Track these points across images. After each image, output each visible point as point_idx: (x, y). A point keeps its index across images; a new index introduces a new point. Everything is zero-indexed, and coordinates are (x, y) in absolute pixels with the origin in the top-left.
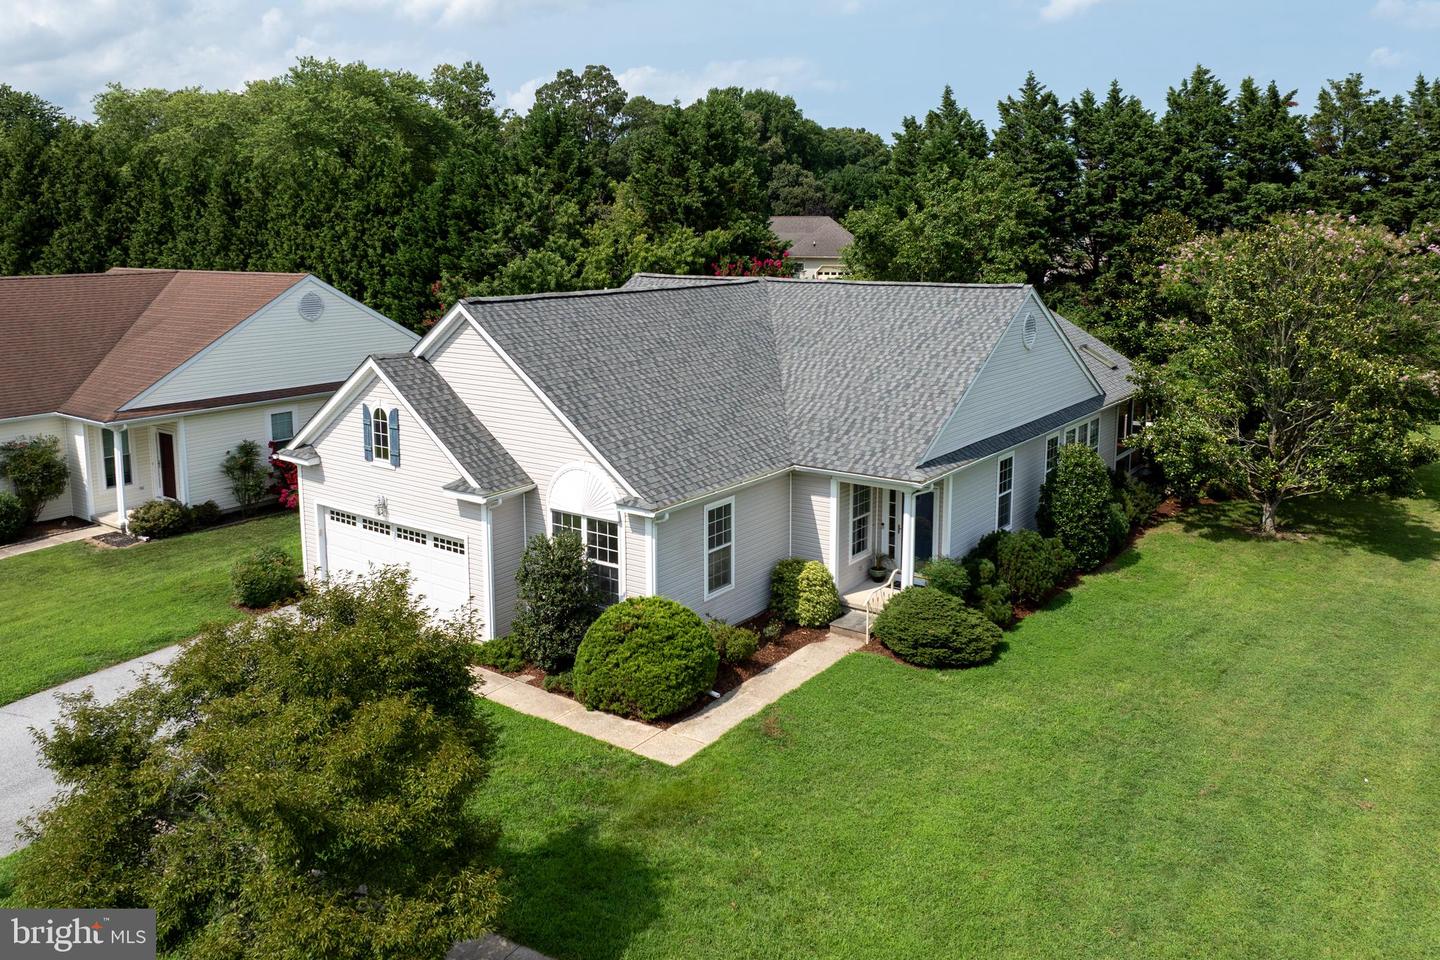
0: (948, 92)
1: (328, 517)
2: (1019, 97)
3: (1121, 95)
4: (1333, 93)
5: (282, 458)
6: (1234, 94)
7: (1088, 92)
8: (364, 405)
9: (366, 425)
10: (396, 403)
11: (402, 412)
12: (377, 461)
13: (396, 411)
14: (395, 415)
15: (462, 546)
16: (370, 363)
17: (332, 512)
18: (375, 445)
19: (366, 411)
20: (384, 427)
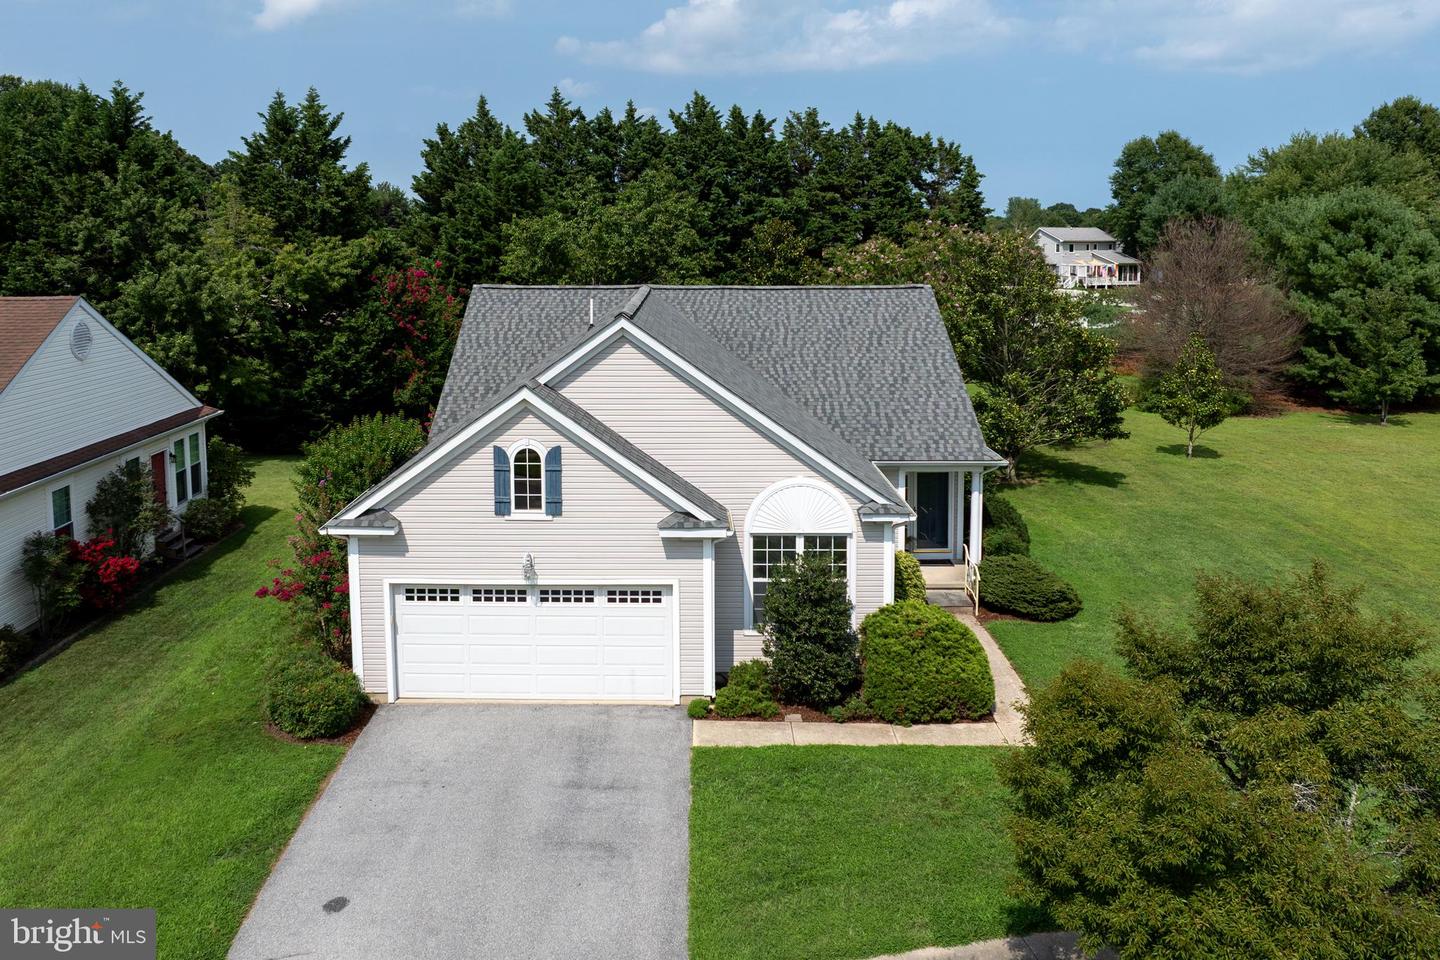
0: (483, 103)
1: (401, 598)
2: (545, 112)
3: (636, 116)
4: (794, 121)
5: (332, 532)
6: (724, 120)
7: (606, 110)
8: (495, 447)
9: (500, 472)
10: (557, 440)
11: (568, 449)
12: (517, 514)
13: (558, 449)
14: (555, 454)
15: (657, 593)
16: (525, 394)
17: (408, 591)
18: (513, 494)
19: (500, 453)
20: (535, 471)
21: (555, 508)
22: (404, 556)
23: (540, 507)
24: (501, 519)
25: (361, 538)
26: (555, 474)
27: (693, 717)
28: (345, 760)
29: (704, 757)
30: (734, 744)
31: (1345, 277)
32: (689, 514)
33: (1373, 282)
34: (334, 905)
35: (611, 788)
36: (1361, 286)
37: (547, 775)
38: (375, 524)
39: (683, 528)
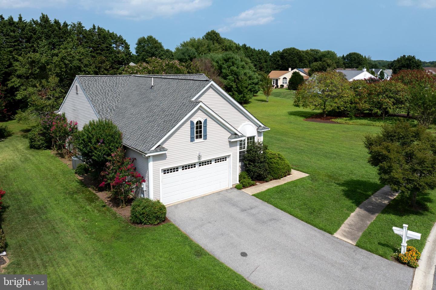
1: (162, 174)
5: (148, 155)
8: (191, 121)
9: (192, 128)
10: (206, 117)
11: (209, 120)
12: (197, 141)
14: (206, 121)
15: (226, 158)
16: (201, 104)
17: (165, 171)
18: (195, 135)
19: (192, 123)
20: (201, 127)
21: (205, 138)
22: (165, 159)
23: (201, 138)
24: (192, 143)
25: (153, 156)
26: (205, 127)
27: (240, 189)
28: (177, 225)
29: (259, 196)
30: (258, 192)
31: (229, 73)
32: (236, 134)
33: (236, 74)
34: (244, 254)
35: (252, 208)
36: (233, 75)
37: (234, 211)
38: (159, 150)
39: (237, 138)
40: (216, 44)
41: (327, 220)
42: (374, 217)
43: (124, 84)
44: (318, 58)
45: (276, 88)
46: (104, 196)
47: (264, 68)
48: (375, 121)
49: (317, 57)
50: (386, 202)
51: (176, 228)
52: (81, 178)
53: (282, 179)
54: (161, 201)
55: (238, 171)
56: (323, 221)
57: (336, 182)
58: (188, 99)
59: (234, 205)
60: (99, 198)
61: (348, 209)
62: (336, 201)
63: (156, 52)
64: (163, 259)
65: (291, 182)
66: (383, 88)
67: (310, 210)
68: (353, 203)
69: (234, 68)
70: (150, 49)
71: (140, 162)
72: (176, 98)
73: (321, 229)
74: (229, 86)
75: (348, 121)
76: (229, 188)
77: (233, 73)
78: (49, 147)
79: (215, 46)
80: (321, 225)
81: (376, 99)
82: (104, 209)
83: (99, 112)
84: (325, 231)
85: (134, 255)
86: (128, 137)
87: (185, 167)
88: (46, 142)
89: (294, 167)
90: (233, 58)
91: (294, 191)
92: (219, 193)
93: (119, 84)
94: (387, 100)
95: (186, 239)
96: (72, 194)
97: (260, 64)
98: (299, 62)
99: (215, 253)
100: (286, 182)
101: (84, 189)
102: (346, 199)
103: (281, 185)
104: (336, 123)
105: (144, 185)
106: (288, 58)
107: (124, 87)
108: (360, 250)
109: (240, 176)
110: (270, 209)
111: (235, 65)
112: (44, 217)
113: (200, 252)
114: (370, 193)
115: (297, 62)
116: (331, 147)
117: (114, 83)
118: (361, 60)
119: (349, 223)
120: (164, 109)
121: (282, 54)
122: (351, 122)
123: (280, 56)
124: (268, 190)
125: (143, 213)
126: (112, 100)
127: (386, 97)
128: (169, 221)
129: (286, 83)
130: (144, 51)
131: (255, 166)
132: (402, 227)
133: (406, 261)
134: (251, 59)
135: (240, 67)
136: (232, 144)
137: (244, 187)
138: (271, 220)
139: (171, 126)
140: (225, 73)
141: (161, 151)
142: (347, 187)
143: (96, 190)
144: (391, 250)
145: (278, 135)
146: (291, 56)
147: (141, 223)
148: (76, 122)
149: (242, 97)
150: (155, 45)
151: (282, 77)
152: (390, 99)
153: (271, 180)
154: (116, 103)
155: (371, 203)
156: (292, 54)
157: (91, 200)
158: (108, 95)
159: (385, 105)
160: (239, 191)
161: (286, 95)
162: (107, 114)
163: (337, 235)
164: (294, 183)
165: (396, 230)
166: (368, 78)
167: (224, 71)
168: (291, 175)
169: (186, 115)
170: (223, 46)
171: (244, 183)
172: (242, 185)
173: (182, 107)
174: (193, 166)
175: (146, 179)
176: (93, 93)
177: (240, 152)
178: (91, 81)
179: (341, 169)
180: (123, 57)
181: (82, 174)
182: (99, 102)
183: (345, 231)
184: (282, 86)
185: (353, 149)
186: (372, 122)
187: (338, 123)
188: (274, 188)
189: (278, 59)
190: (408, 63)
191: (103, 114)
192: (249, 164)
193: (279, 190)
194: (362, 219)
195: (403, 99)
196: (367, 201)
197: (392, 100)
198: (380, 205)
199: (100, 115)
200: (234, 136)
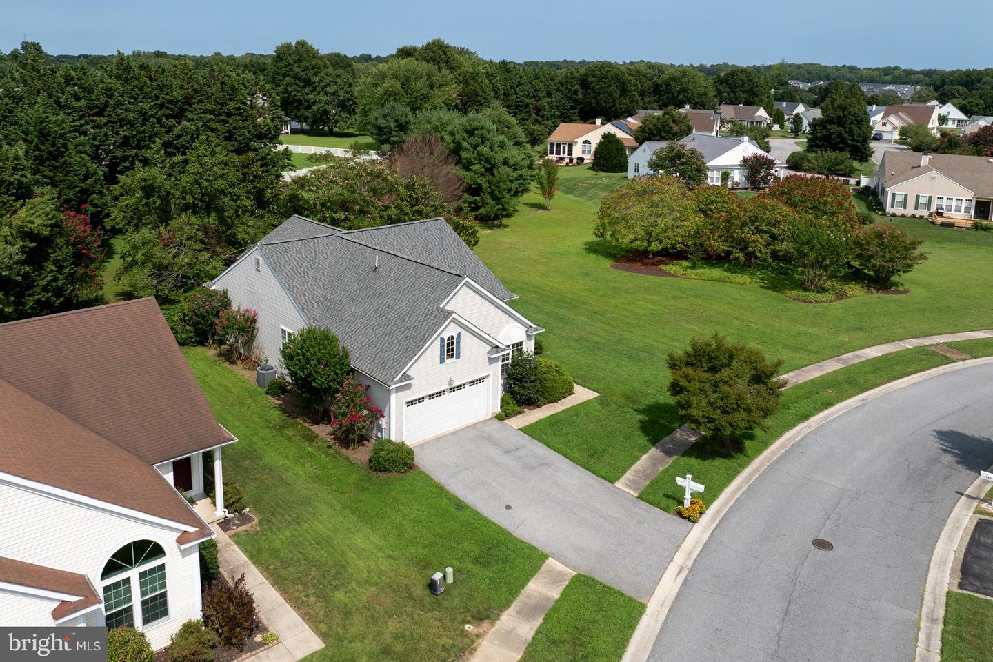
8: (441, 338)
9: (442, 347)
10: (459, 329)
11: (463, 332)
12: (448, 361)
13: (460, 333)
14: (459, 335)
15: (483, 379)
16: (454, 315)
17: (408, 404)
18: (446, 354)
19: (442, 340)
20: (453, 343)
21: (458, 357)
22: (411, 389)
23: (454, 357)
24: (442, 365)
25: (397, 388)
26: (458, 343)
27: (502, 420)
28: (427, 473)
29: (527, 430)
30: (527, 424)
31: (475, 158)
32: (497, 347)
33: (487, 161)
34: (508, 507)
35: (518, 449)
36: (482, 163)
37: (495, 453)
38: (403, 380)
39: (498, 352)
40: (445, 72)
41: (610, 464)
42: (670, 461)
43: (326, 253)
44: (661, 85)
45: (567, 164)
46: (323, 431)
47: (545, 110)
48: (734, 272)
49: (660, 81)
50: (694, 439)
51: (428, 476)
52: (279, 402)
53: (560, 402)
54: (406, 443)
55: (499, 393)
56: (604, 467)
57: (635, 407)
58: (435, 303)
59: (495, 445)
60: (317, 436)
61: (639, 450)
62: (627, 437)
63: (314, 77)
64: (420, 513)
65: (572, 407)
66: (751, 214)
67: (591, 451)
68: (648, 441)
69: (484, 149)
70: (302, 71)
71: (376, 393)
72: (418, 299)
73: (601, 476)
74: (474, 184)
75: (689, 271)
76: (487, 418)
77: (482, 158)
78: (202, 342)
79: (443, 76)
80: (601, 472)
81: (738, 233)
82: (331, 451)
83: (303, 309)
84: (605, 479)
85: (388, 510)
86: (357, 355)
87: (431, 396)
88: (197, 335)
89: (579, 381)
90: (482, 128)
91: (573, 422)
92: (474, 426)
93: (320, 254)
94: (757, 237)
95: (442, 491)
96: (280, 428)
97: (536, 101)
98: (621, 96)
99: (477, 506)
100: (565, 408)
101: (290, 420)
102: (641, 434)
103: (558, 414)
104: (667, 276)
105: (383, 422)
106: (597, 87)
107: (327, 258)
108: (642, 502)
109: (502, 400)
110: (540, 450)
111: (486, 142)
112: (261, 463)
113: (460, 505)
114: (676, 425)
115: (616, 95)
116: (644, 336)
117: (312, 253)
118: (757, 86)
119: (636, 469)
120: (402, 316)
121: (585, 75)
122: (692, 273)
123: (580, 79)
124: (540, 421)
125: (389, 459)
126: (315, 285)
127: (755, 231)
128: (417, 467)
129: (589, 152)
130: (288, 76)
131: (523, 387)
132: (685, 478)
133: (686, 516)
134: (518, 92)
135: (496, 145)
136: (491, 361)
137: (508, 416)
138: (541, 465)
139: (418, 347)
140: (466, 159)
141: (406, 380)
142: (647, 416)
143: (308, 423)
144: (675, 502)
145: (561, 308)
146: (605, 83)
147: (385, 471)
148: (255, 312)
149: (499, 210)
150: (314, 62)
151: (580, 140)
152: (761, 234)
153: (545, 404)
154: (321, 290)
155: (673, 441)
156: (606, 78)
157: (311, 438)
158: (308, 276)
159: (752, 247)
160: (501, 422)
161: (586, 188)
162: (314, 311)
163: (617, 484)
164: (575, 410)
165: (679, 480)
166: (750, 156)
167: (464, 155)
168: (573, 396)
169: (436, 332)
170: (460, 75)
171: (507, 411)
172: (505, 414)
173: (428, 317)
174: (442, 393)
175: (386, 414)
176: (287, 275)
177: (503, 366)
178: (281, 253)
179: (647, 383)
180: (267, 125)
181: (279, 396)
182: (299, 291)
183: (629, 479)
184: (581, 160)
185: (677, 340)
186: (729, 274)
187: (670, 275)
188: (548, 417)
189: (575, 88)
190: (839, 117)
191: (310, 312)
192: (514, 384)
193: (554, 421)
194: (654, 462)
195: (784, 235)
196: (668, 437)
197: (766, 236)
198: (684, 443)
199: (305, 313)
200: (495, 350)
